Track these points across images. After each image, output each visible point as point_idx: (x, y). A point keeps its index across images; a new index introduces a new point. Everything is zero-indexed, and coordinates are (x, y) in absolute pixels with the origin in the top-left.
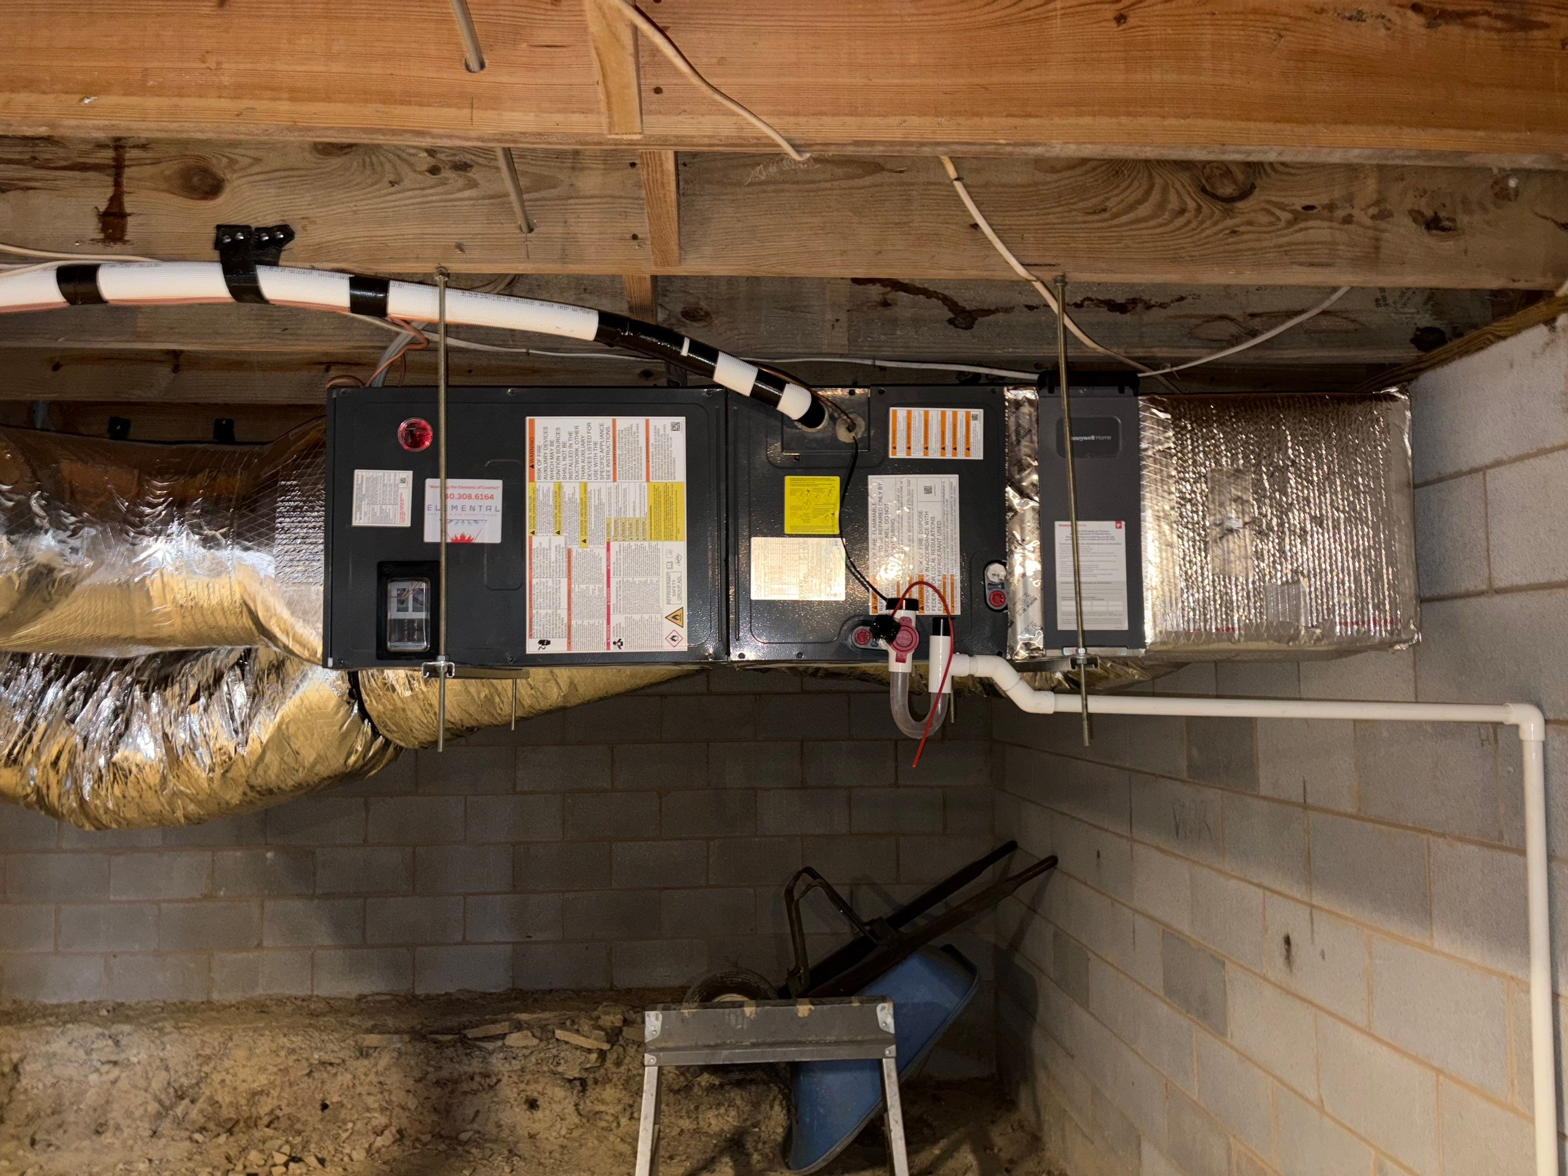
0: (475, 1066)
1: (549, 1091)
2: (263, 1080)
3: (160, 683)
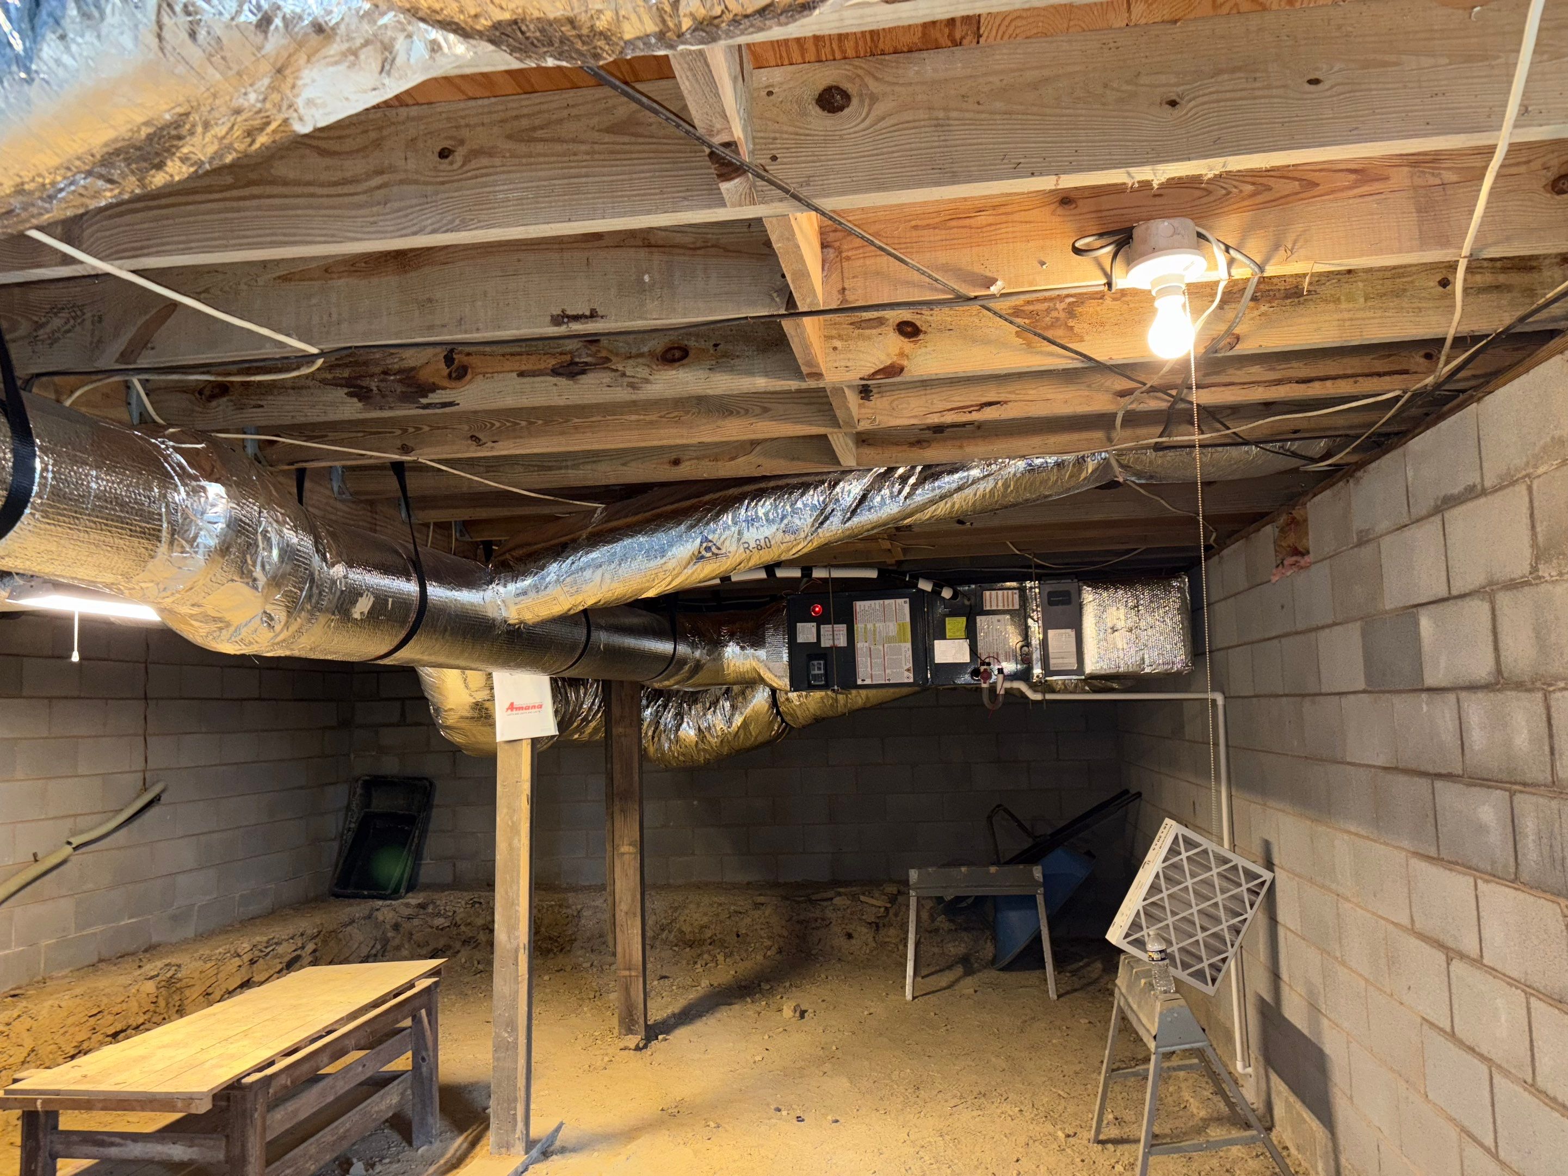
0: (816, 914)
1: (859, 929)
2: (705, 919)
3: (695, 702)
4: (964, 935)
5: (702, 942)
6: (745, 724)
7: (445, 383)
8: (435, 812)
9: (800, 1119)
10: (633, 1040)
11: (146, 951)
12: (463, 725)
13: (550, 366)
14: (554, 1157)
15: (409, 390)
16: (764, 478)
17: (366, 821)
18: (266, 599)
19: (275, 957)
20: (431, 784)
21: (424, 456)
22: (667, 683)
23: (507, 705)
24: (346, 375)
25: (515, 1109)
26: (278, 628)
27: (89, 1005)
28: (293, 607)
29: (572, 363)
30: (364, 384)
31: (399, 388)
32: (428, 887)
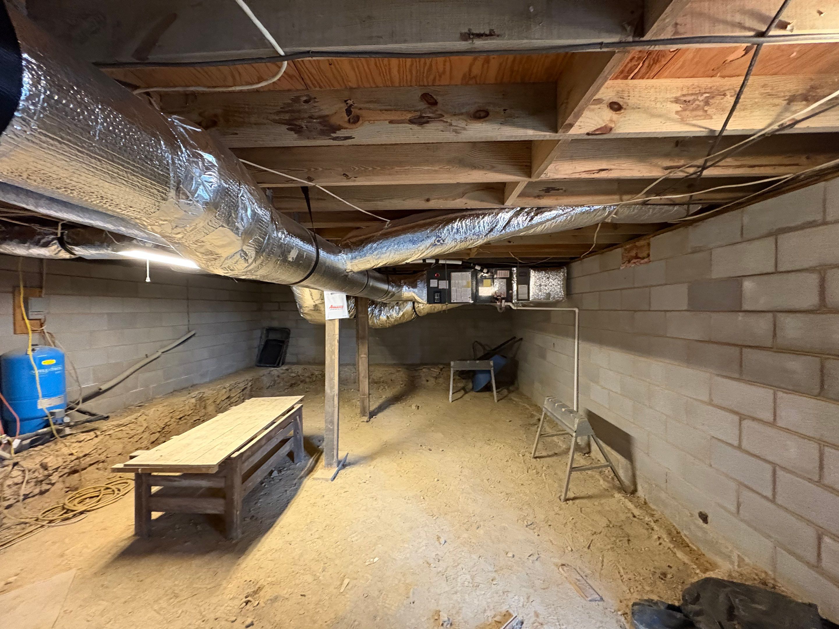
0: (417, 374)
1: (430, 379)
2: (381, 375)
3: (386, 306)
4: (464, 381)
5: (380, 382)
6: (403, 315)
7: (347, 125)
8: (290, 339)
9: (430, 450)
10: (366, 419)
11: (191, 387)
12: (311, 312)
13: (408, 118)
14: (347, 467)
15: (325, 128)
16: (467, 210)
17: (267, 342)
18: (244, 241)
19: (238, 388)
20: (290, 330)
21: (319, 184)
22: (383, 300)
23: (330, 306)
24: (287, 118)
25: (333, 452)
26: (250, 261)
27: (170, 409)
28: (259, 251)
29: (421, 117)
30: (297, 123)
31: (319, 127)
32: (289, 363)
